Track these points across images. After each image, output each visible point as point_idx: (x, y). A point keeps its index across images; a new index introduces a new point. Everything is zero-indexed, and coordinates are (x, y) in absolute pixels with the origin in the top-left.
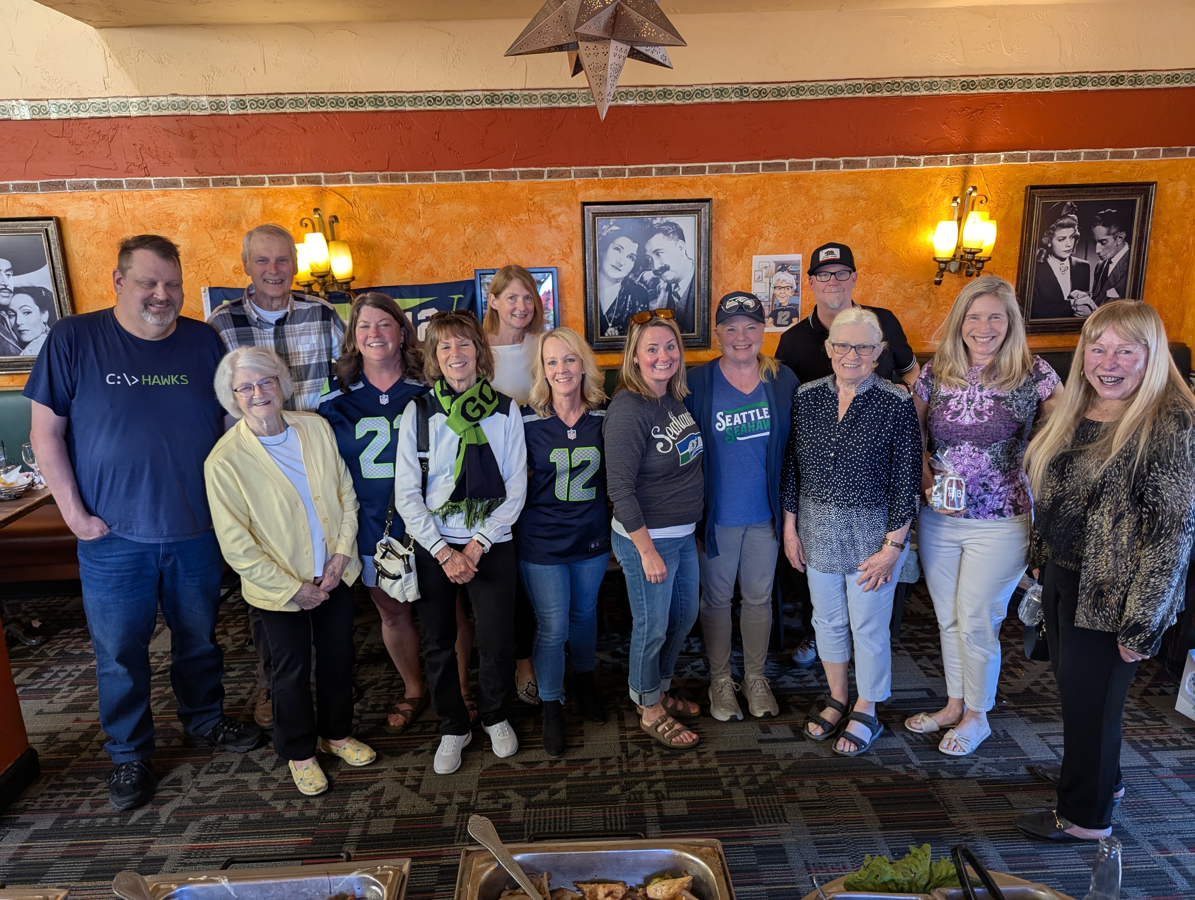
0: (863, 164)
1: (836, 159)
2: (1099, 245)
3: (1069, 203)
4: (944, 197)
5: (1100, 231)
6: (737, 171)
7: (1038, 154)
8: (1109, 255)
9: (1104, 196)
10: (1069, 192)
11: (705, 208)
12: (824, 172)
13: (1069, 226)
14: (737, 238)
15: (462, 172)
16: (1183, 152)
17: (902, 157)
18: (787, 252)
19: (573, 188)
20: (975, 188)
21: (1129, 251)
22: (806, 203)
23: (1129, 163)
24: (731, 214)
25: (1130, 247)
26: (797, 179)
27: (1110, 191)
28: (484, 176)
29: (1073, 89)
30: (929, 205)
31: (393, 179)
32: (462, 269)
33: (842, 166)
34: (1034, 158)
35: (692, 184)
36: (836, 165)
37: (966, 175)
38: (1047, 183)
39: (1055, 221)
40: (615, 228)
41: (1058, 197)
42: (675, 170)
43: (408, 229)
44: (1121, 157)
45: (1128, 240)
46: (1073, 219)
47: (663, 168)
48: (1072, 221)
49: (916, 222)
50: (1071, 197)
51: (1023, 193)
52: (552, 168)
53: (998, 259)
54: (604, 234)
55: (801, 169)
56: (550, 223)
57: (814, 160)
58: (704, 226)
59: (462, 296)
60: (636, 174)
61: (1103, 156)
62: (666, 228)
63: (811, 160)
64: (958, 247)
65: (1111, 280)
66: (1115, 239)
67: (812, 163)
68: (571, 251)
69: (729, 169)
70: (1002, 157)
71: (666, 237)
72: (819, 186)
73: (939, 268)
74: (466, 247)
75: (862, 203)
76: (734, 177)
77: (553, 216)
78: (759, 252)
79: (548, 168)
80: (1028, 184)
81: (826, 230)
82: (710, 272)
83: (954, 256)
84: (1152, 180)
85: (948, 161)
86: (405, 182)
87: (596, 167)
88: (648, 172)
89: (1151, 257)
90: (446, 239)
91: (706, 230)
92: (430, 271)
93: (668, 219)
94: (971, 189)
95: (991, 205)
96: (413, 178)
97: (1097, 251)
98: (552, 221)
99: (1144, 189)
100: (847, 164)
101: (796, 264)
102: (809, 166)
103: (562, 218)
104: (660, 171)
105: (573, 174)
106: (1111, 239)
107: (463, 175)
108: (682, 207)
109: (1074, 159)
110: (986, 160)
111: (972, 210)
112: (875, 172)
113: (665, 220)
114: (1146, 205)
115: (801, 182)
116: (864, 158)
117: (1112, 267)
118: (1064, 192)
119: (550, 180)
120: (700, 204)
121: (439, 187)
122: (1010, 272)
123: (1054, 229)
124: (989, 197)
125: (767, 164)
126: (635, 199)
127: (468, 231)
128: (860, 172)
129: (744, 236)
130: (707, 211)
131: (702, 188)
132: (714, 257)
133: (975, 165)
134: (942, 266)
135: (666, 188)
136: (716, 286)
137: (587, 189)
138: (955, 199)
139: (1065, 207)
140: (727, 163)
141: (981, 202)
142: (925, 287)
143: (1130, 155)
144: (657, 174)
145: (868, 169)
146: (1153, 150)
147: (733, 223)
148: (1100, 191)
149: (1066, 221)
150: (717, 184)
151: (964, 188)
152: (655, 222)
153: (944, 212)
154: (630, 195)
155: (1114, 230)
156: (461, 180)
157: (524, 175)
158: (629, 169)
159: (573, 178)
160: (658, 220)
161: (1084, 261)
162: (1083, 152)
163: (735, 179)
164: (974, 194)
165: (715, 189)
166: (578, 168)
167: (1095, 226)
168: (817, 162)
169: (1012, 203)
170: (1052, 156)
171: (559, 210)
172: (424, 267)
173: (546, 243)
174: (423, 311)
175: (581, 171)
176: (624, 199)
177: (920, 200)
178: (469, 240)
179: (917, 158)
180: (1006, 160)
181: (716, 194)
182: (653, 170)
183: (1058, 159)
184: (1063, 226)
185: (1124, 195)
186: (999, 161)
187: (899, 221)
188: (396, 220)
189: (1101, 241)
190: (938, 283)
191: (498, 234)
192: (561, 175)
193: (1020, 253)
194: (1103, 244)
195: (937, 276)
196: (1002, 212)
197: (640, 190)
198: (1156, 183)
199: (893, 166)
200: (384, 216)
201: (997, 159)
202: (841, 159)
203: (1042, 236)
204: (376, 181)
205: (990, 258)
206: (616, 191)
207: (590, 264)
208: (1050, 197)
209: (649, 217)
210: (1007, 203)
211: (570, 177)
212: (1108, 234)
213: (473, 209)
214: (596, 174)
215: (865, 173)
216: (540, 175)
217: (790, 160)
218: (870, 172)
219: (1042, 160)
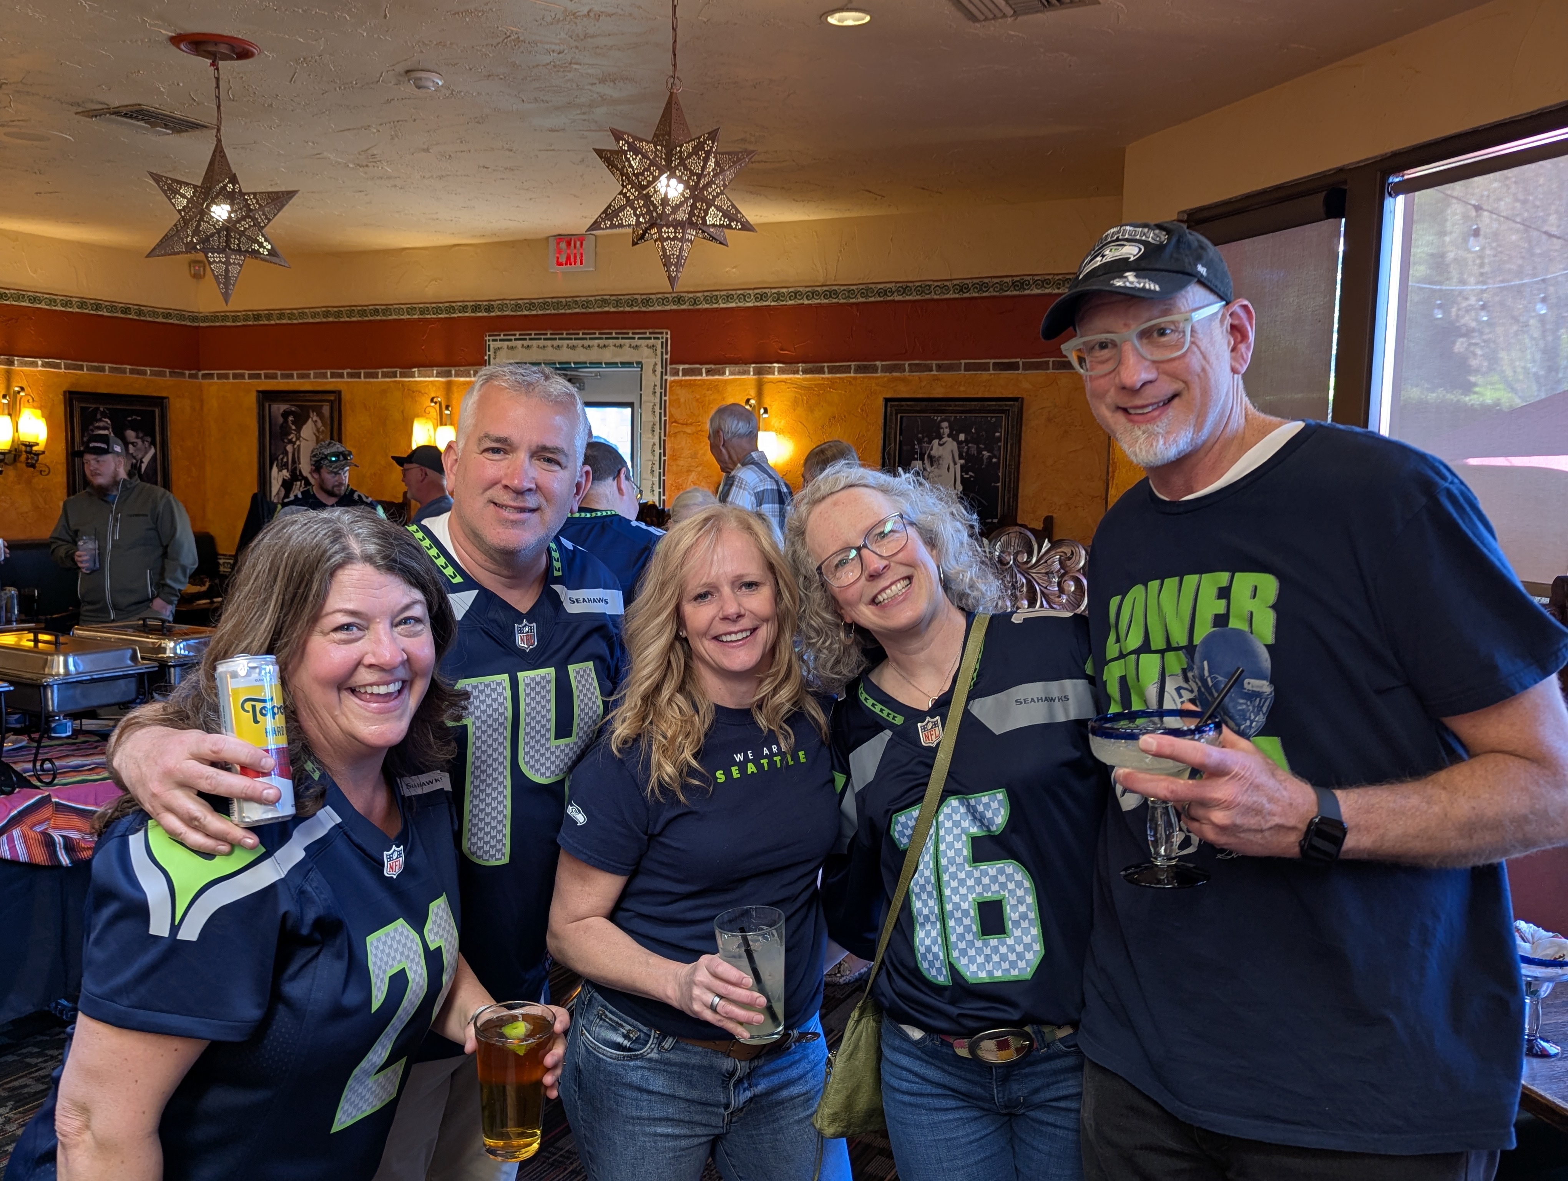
2: (131, 446)
3: (102, 409)
5: (131, 435)
7: (70, 364)
8: (140, 456)
9: (128, 405)
10: (101, 399)
16: (183, 375)
20: (21, 388)
21: (156, 453)
23: (144, 379)
25: (156, 450)
27: (134, 401)
29: (92, 312)
34: (67, 367)
37: (9, 375)
38: (82, 391)
41: (92, 403)
44: (138, 373)
45: (153, 443)
46: (107, 423)
48: (106, 425)
50: (103, 404)
51: (61, 397)
53: (51, 453)
61: (124, 371)
64: (15, 440)
66: (143, 442)
70: (40, 363)
80: (64, 389)
84: (164, 395)
94: (17, 389)
95: (39, 404)
99: (160, 402)
106: (139, 442)
109: (101, 371)
110: (25, 364)
111: (22, 408)
114: (163, 416)
117: (144, 466)
118: (96, 399)
122: (61, 466)
133: (16, 367)
139: (99, 413)
141: (28, 401)
143: (144, 373)
146: (161, 371)
148: (126, 401)
149: (101, 424)
155: (141, 435)
162: (107, 366)
167: (126, 430)
169: (56, 404)
170: (82, 367)
180: (43, 366)
183: (87, 370)
184: (100, 428)
185: (145, 406)
186: (37, 366)
189: (132, 443)
194: (134, 446)
196: (48, 411)
198: (167, 398)
201: (35, 364)
208: (86, 402)
210: (51, 404)
212: (137, 438)
219: (74, 369)
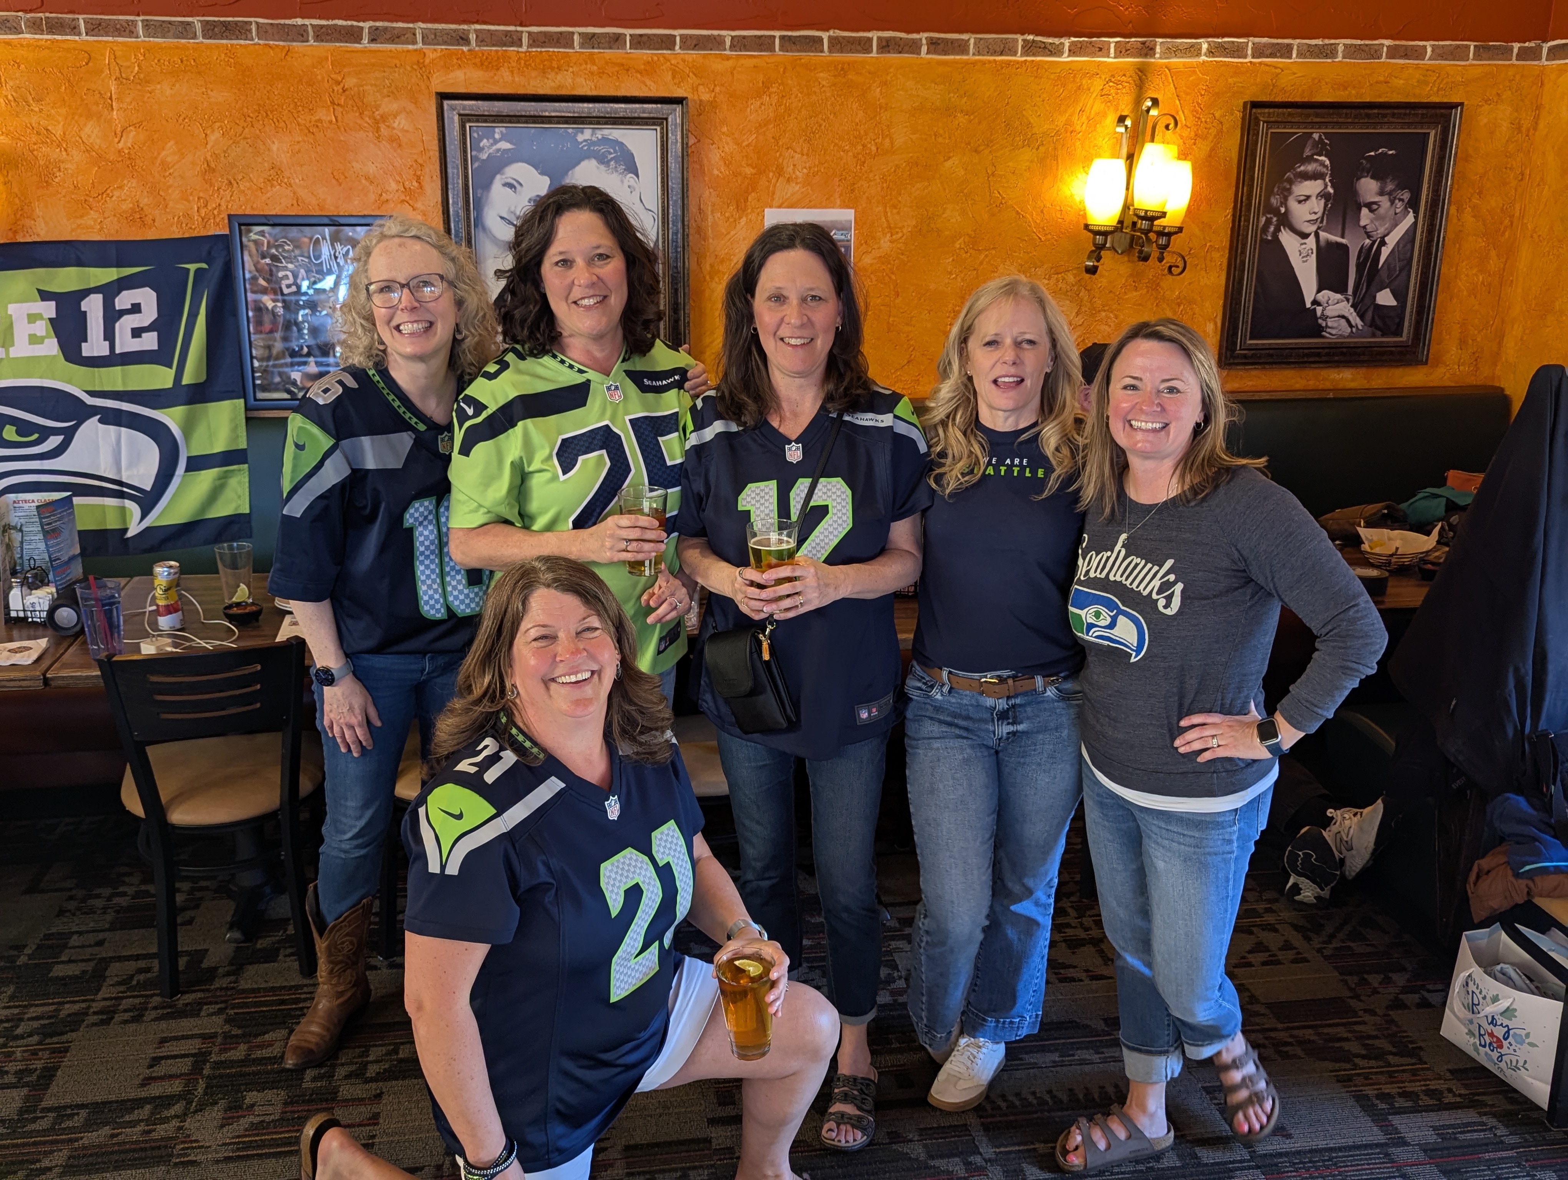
0: (962, 48)
1: (915, 36)
2: (1365, 211)
3: (1316, 136)
4: (1105, 115)
5: (1368, 187)
6: (733, 47)
7: (1265, 45)
8: (1381, 231)
9: (1375, 125)
10: (1317, 116)
11: (675, 115)
12: (893, 57)
13: (1315, 176)
14: (736, 175)
15: (196, 21)
16: (1506, 53)
17: (1031, 37)
18: (828, 203)
19: (421, 65)
20: (1155, 102)
21: (1415, 224)
22: (861, 114)
23: (1417, 67)
24: (725, 129)
25: (1416, 218)
26: (842, 70)
27: (1385, 116)
28: (241, 31)
30: (1078, 128)
31: (54, 27)
32: (203, 212)
33: (924, 49)
34: (1259, 52)
35: (650, 70)
36: (913, 47)
37: (1142, 76)
38: (1279, 99)
39: (1291, 168)
40: (505, 145)
41: (1298, 124)
42: (617, 40)
43: (87, 129)
44: (1406, 56)
45: (1413, 204)
46: (1322, 164)
47: (594, 35)
48: (1320, 168)
49: (1056, 158)
50: (1320, 125)
51: (1239, 115)
52: (379, 24)
53: (1197, 231)
54: (484, 156)
55: (851, 51)
56: (378, 130)
57: (874, 35)
58: (675, 149)
59: (204, 266)
60: (543, 44)
61: (1375, 53)
62: (603, 149)
63: (869, 34)
64: (1127, 206)
65: (1384, 275)
66: (1392, 202)
67: (870, 40)
68: (421, 187)
69: (718, 43)
70: (1205, 46)
71: (602, 167)
72: (885, 84)
73: (1095, 244)
74: (210, 170)
75: (961, 119)
76: (728, 58)
77: (384, 118)
78: (775, 203)
79: (371, 23)
80: (1247, 98)
81: (898, 167)
82: (685, 237)
83: (1121, 222)
84: (1453, 98)
85: (1112, 50)
86: (79, 34)
87: (465, 27)
88: (565, 40)
89: (1451, 235)
90: (169, 153)
91: (676, 157)
92: (138, 216)
93: (606, 132)
94: (1149, 103)
95: (1185, 133)
96: (94, 28)
97: (1362, 223)
98: (382, 126)
99: (1442, 115)
100: (934, 45)
101: (844, 228)
102: (864, 46)
103: (401, 123)
104: (589, 40)
105: (419, 37)
106: (1385, 201)
107: (198, 26)
108: (632, 110)
109: (1326, 57)
110: (1176, 52)
111: (1152, 140)
112: (984, 63)
113: (599, 134)
114: (1444, 144)
115: (851, 76)
116: (965, 36)
117: (1385, 252)
118: (1308, 116)
119: (374, 46)
120: (666, 107)
121: (150, 50)
122: (1216, 255)
123: (1291, 182)
124: (1181, 118)
125: (790, 37)
126: (541, 92)
127: (212, 138)
128: (956, 62)
129: (749, 171)
130: (679, 121)
131: (668, 77)
132: (693, 208)
133: (1158, 59)
134: (1099, 239)
135: (601, 73)
136: (699, 264)
137: (447, 68)
138: (1121, 120)
139: (1309, 144)
140: (715, 33)
141: (1167, 127)
142: (1071, 278)
143: (1419, 54)
144: (582, 46)
145: (970, 57)
146: (1458, 46)
147: (729, 147)
148: (1368, 116)
149: (1310, 167)
150: (698, 71)
151: (1138, 101)
152: (580, 138)
153: (1105, 143)
154: (532, 83)
155: (1390, 187)
156: (195, 37)
157: (322, 35)
158: (530, 33)
159: (420, 45)
160: (586, 134)
161: (1339, 240)
162: (1341, 44)
163: (730, 63)
164: (1154, 112)
165: (692, 80)
166: (430, 26)
167: (1359, 178)
168: (879, 38)
169: (1221, 131)
170: (1289, 47)
171: (395, 106)
172: (125, 206)
173: (371, 169)
174: (125, 293)
175: (435, 32)
176: (521, 91)
177: (1063, 119)
178: (216, 156)
179: (1056, 41)
180: (1210, 53)
181: (695, 89)
182: (576, 37)
183: (1299, 55)
184: (1306, 176)
185: (1409, 125)
186: (1199, 55)
187: (1026, 155)
188: (63, 111)
189: (1369, 205)
190: (1092, 271)
191: (274, 148)
192: (396, 37)
193: (1233, 221)
194: (1371, 211)
195: (1089, 258)
196: (1203, 148)
197: (552, 75)
198: (1462, 104)
199: (1015, 54)
200: (39, 100)
201: (1195, 51)
202: (924, 36)
203: (1270, 193)
204: (17, 30)
205: (1180, 230)
206: (505, 73)
207: (457, 214)
208: (1285, 123)
209: (570, 128)
210: (1213, 131)
211: (414, 42)
212: (1381, 193)
213: (220, 96)
214: (463, 39)
215: (967, 63)
216: (354, 35)
217: (831, 33)
218: (974, 63)
219: (1272, 55)
